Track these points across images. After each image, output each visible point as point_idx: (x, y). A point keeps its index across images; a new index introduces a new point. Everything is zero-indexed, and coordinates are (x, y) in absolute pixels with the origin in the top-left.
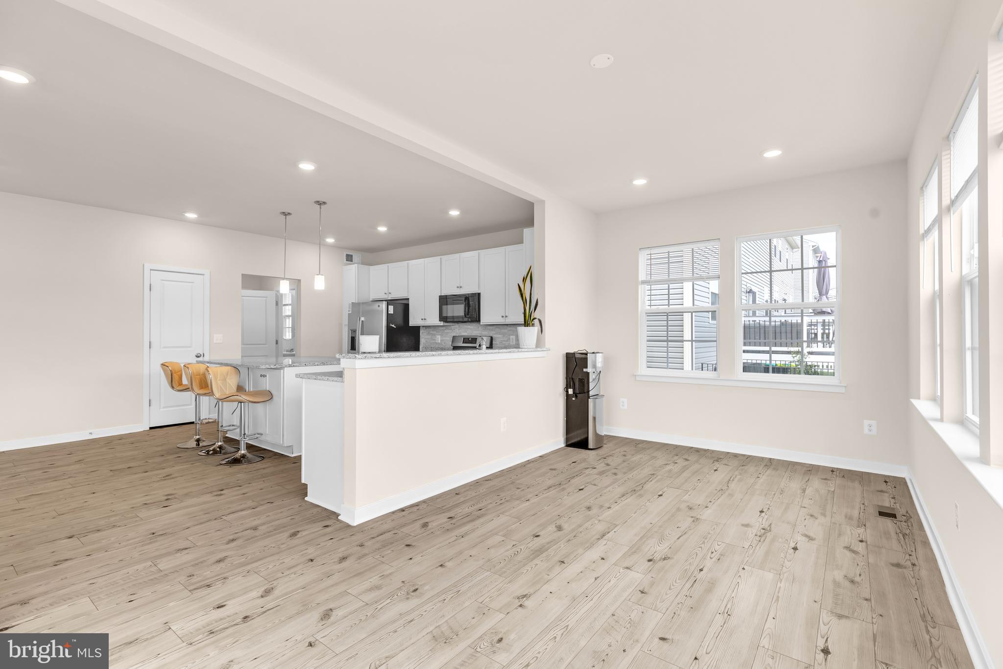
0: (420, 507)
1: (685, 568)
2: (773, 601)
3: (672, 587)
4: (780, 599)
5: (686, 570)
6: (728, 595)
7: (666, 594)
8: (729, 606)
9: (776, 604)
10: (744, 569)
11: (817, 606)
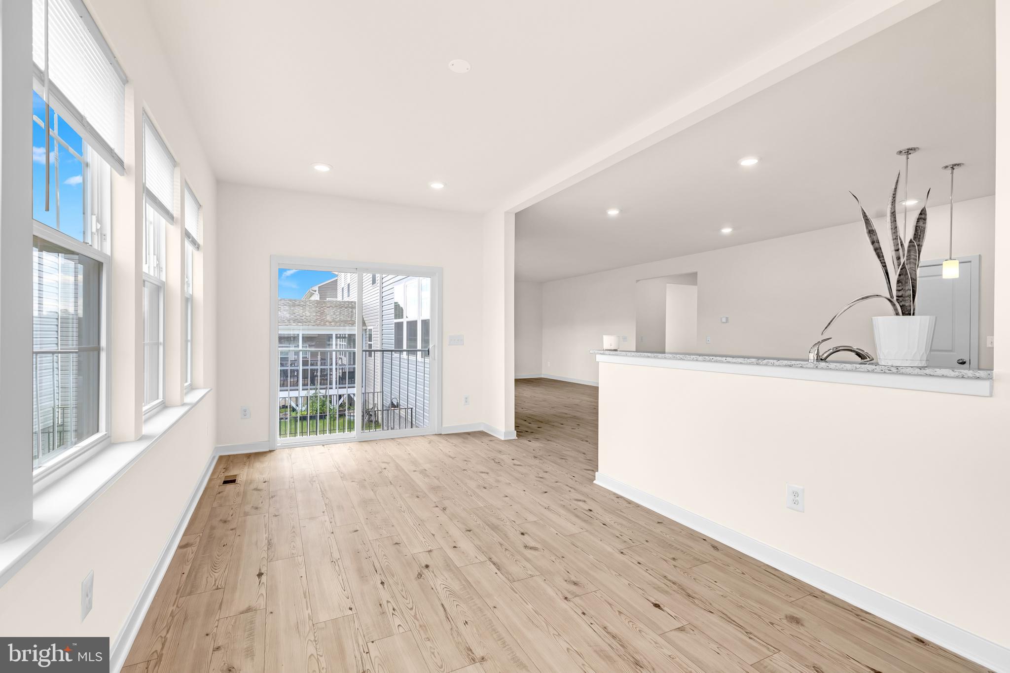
0: (619, 500)
1: (395, 576)
2: (307, 591)
3: (384, 557)
4: (303, 595)
5: (393, 576)
6: (344, 574)
7: (382, 551)
8: (337, 567)
9: (304, 589)
10: (351, 609)
11: (269, 610)
